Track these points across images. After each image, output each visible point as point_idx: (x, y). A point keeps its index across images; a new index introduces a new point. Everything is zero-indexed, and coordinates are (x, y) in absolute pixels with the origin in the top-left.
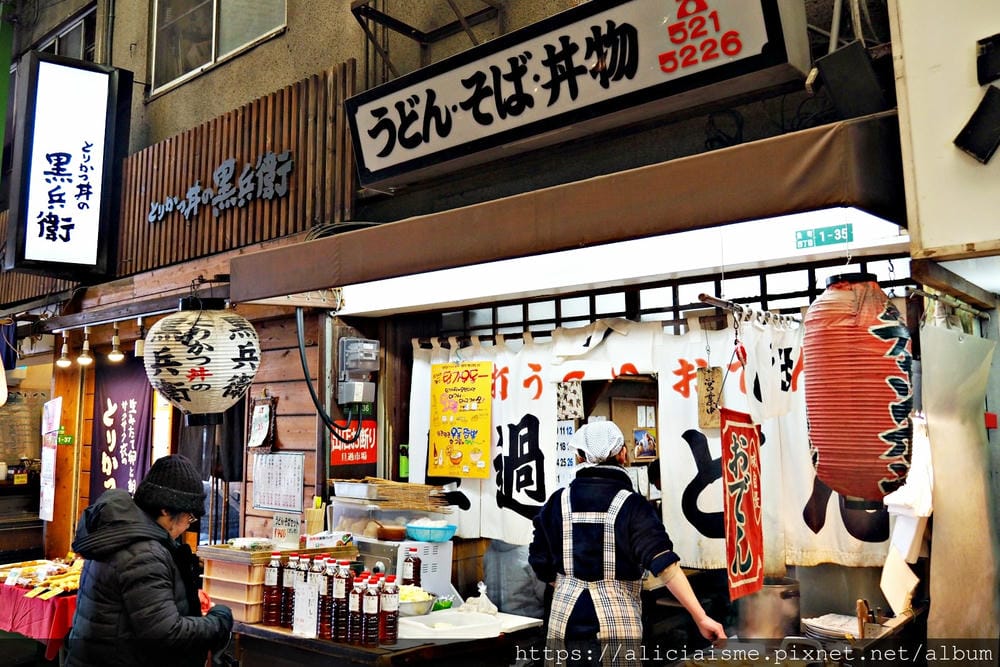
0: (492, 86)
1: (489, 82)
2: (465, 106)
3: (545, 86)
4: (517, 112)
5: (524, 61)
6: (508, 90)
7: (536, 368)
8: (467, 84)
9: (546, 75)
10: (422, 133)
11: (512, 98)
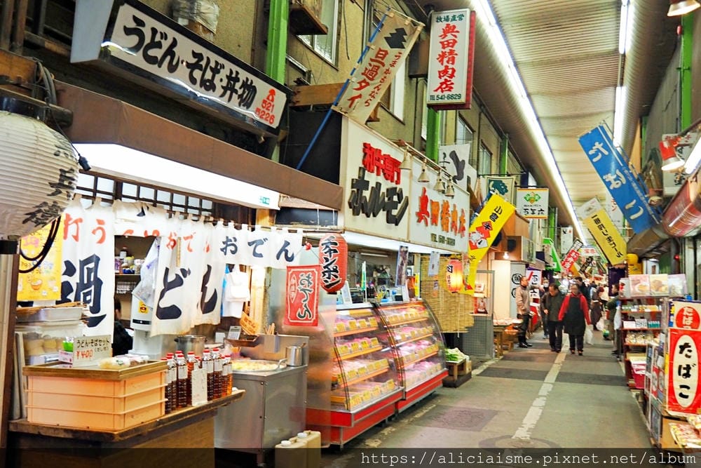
0: (204, 66)
1: (203, 63)
2: (188, 65)
3: (223, 87)
4: (207, 89)
5: (221, 68)
6: (209, 75)
7: (100, 222)
8: (195, 55)
9: (225, 83)
10: (159, 58)
11: (208, 80)
